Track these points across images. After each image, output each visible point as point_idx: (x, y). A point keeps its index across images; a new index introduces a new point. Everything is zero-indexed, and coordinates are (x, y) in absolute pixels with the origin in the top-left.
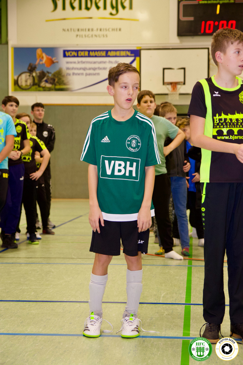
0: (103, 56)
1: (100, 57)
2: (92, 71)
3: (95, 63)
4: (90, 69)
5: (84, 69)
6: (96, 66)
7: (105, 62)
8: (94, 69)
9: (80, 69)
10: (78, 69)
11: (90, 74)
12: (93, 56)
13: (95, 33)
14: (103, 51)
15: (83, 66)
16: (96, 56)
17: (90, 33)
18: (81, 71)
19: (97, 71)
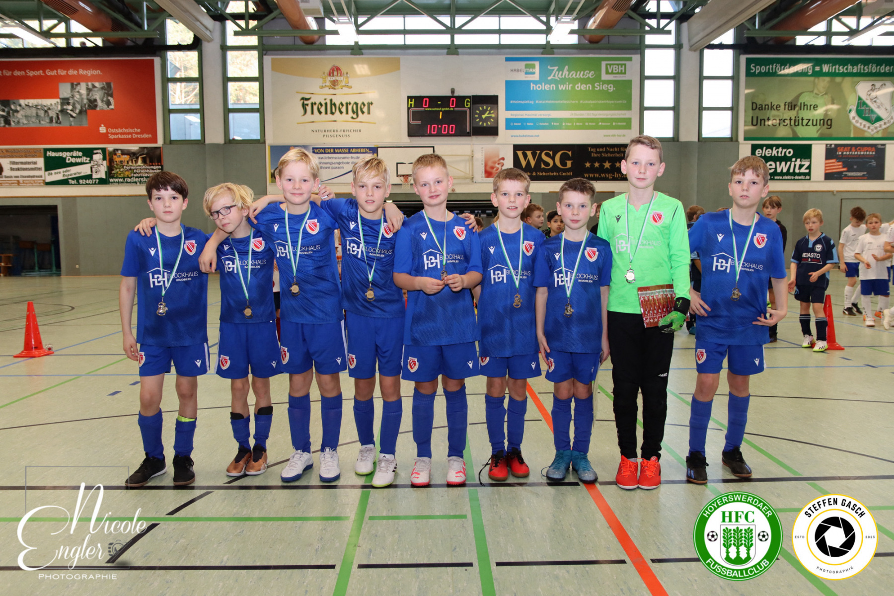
0: (346, 153)
1: (344, 153)
2: (337, 165)
3: (339, 158)
4: (335, 163)
5: (330, 164)
6: (341, 161)
7: (348, 158)
8: (339, 163)
9: (327, 163)
10: (325, 163)
11: (335, 168)
12: (338, 153)
13: (339, 133)
14: (346, 148)
15: (329, 161)
16: (340, 153)
17: (335, 133)
18: (329, 165)
19: (341, 165)
